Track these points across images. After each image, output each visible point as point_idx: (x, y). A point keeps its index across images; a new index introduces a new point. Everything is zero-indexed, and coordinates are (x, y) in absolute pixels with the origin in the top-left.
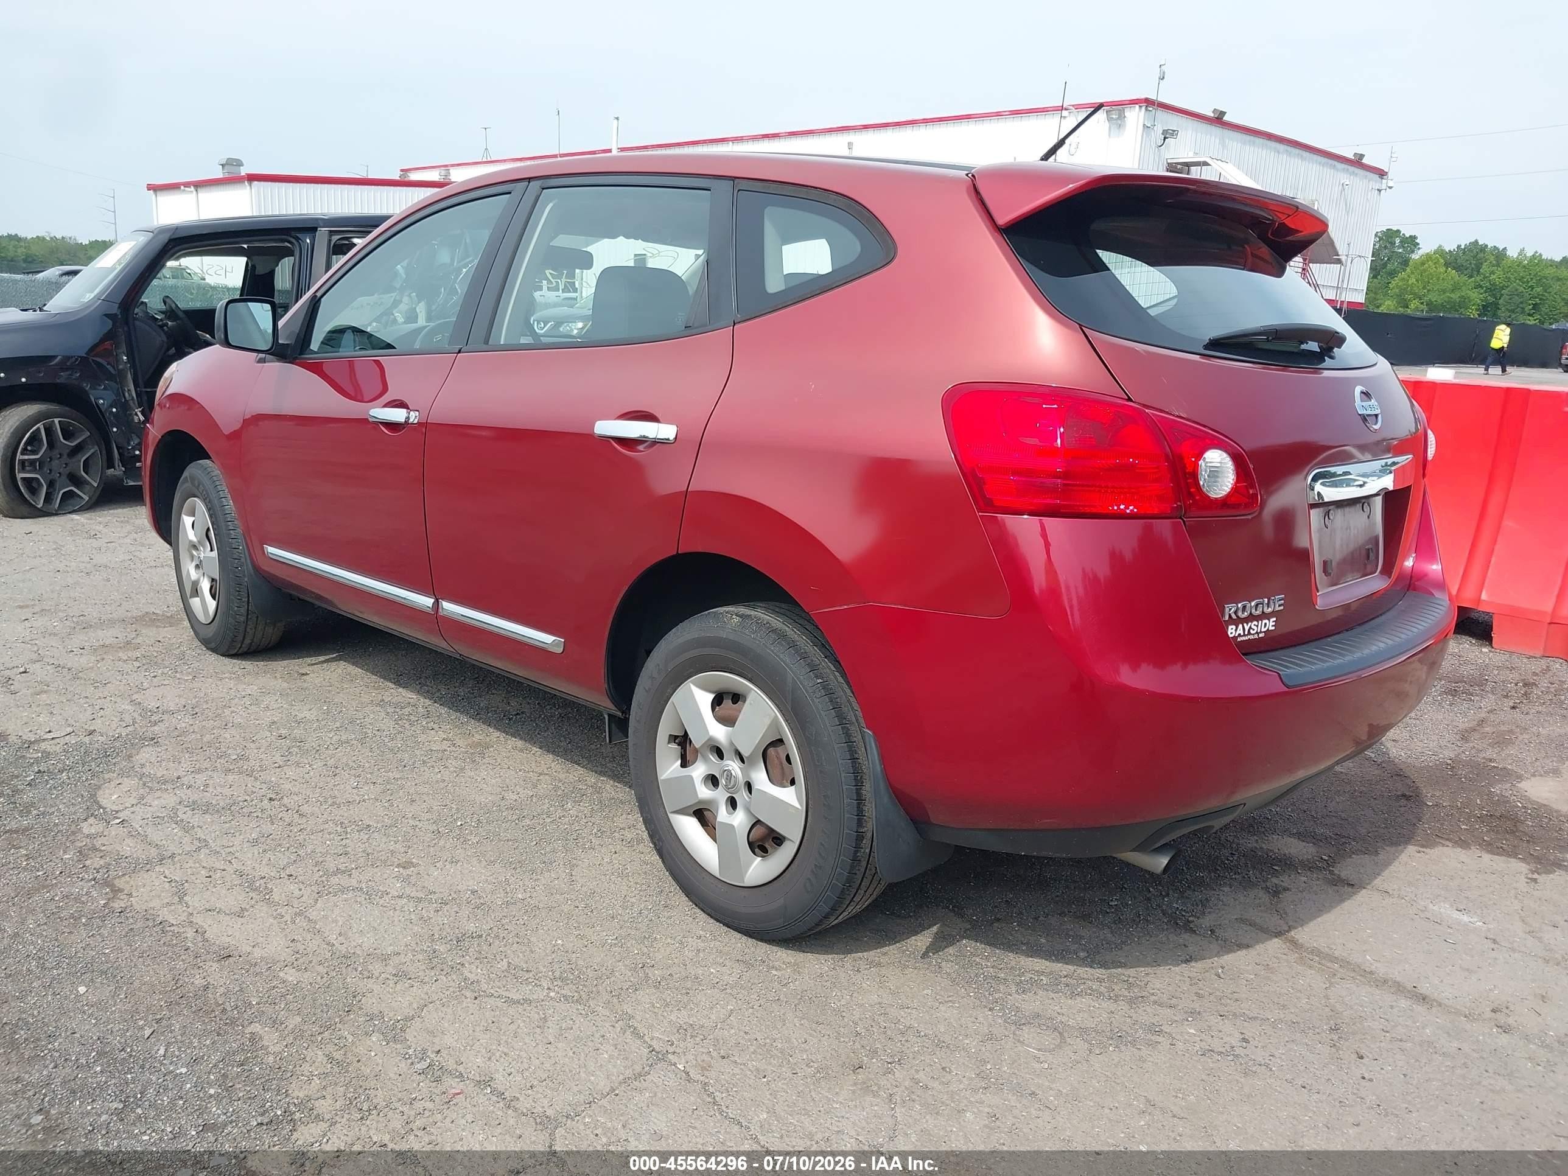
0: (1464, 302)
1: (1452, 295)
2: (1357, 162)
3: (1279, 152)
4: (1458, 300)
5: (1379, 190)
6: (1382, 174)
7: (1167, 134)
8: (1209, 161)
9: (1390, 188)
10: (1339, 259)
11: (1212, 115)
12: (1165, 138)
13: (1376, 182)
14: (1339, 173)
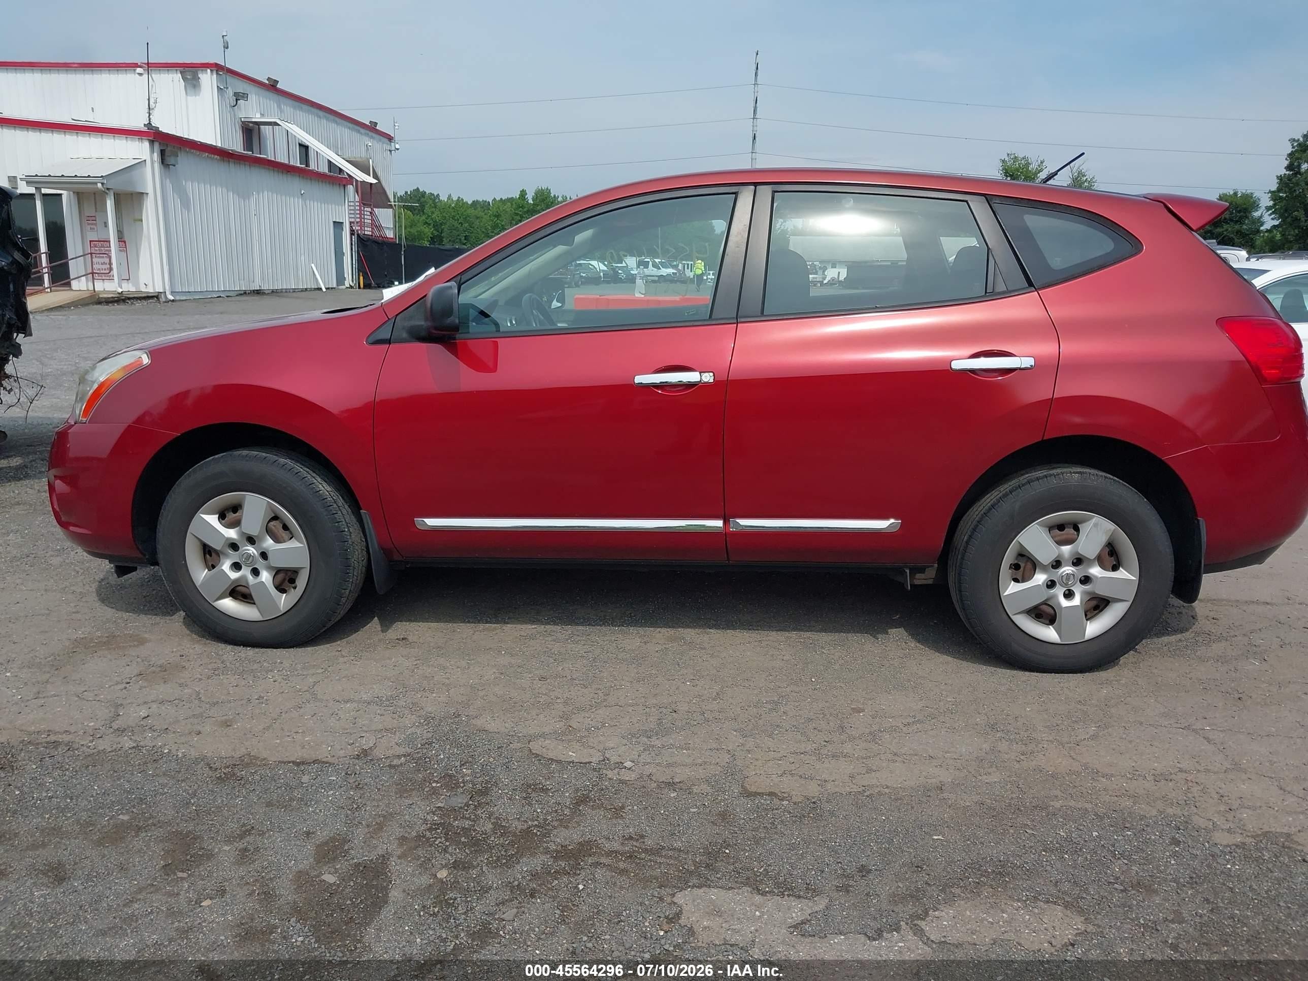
0: (420, 236)
1: (412, 230)
2: (372, 128)
3: (320, 118)
4: (416, 234)
5: (390, 151)
6: (390, 139)
7: (238, 96)
8: (279, 122)
9: (398, 149)
10: (391, 205)
11: (267, 82)
12: (237, 100)
13: (387, 144)
14: (363, 136)
